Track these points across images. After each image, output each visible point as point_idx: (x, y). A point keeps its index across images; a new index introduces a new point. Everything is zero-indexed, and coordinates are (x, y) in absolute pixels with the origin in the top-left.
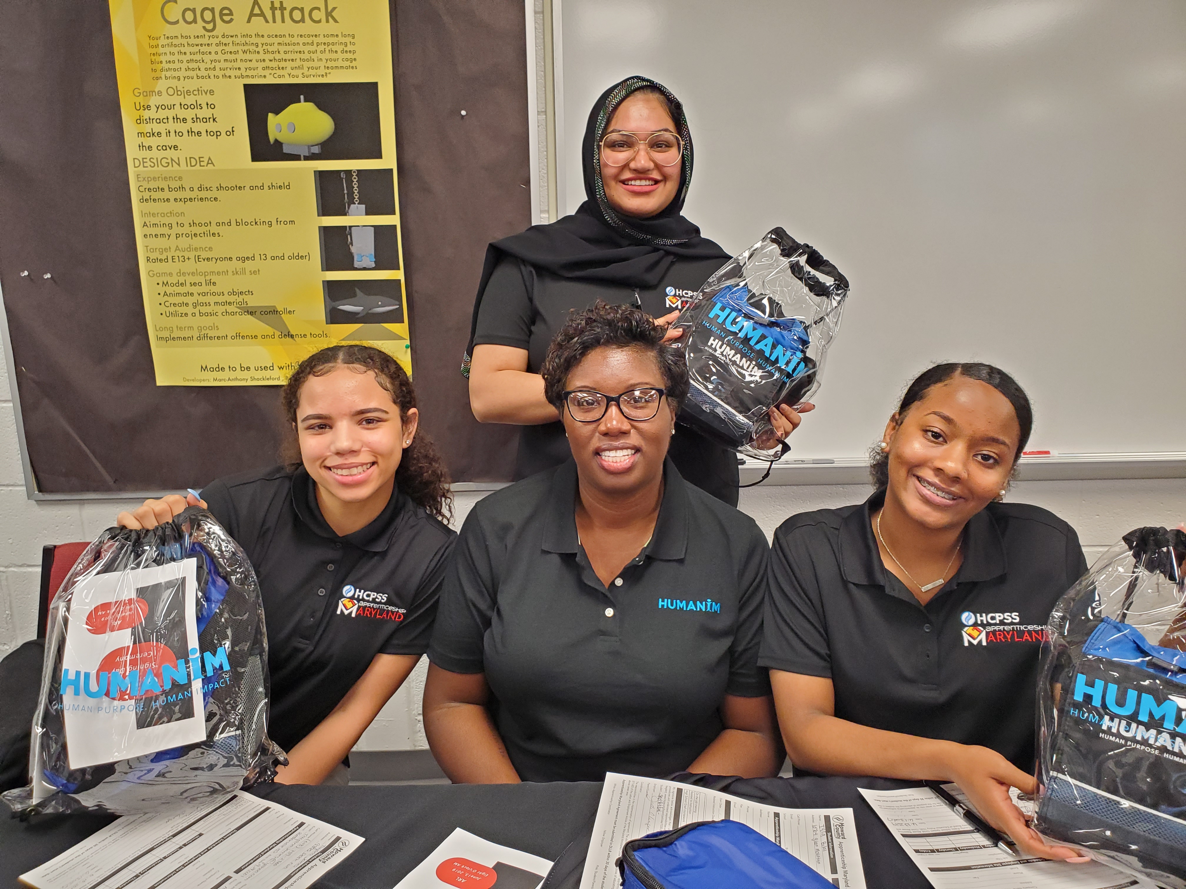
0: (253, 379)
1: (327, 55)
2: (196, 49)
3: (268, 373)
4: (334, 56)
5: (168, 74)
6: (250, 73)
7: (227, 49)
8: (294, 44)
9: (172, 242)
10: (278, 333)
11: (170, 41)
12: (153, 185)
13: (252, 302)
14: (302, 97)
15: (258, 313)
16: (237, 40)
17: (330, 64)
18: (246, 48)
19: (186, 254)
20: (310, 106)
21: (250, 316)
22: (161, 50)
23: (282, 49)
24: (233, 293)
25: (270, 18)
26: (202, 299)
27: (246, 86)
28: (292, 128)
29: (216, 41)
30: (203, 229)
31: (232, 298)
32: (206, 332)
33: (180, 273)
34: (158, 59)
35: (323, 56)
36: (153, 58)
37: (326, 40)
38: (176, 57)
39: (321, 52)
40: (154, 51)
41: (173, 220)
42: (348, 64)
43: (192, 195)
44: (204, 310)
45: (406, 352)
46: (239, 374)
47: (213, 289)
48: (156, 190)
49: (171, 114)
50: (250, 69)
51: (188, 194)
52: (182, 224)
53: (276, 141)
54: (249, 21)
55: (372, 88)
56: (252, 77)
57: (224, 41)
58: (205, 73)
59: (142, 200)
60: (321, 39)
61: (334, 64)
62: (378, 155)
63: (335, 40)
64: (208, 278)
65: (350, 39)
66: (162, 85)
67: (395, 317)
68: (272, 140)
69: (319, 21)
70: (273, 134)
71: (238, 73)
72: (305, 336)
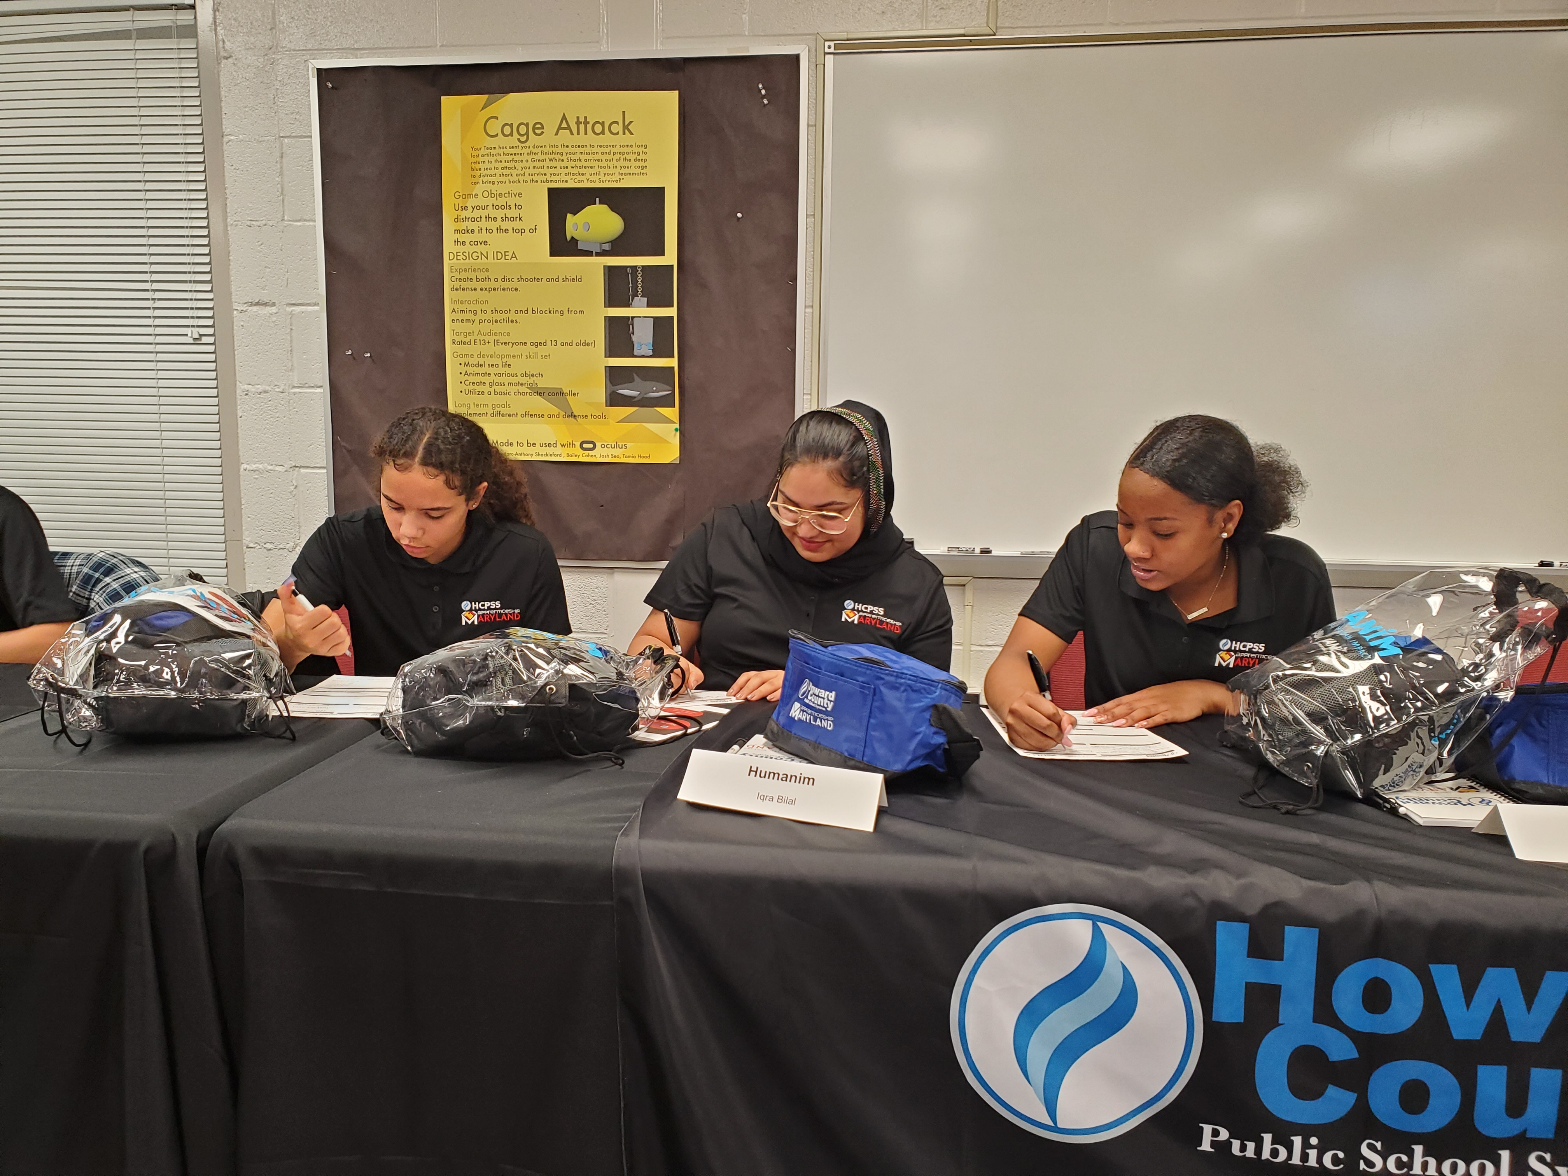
0: (538, 454)
1: (623, 163)
2: (510, 158)
3: (551, 450)
4: (627, 164)
5: (485, 179)
6: (554, 178)
7: (536, 157)
8: (594, 153)
9: (476, 327)
10: (563, 413)
11: (489, 151)
12: (464, 275)
13: (542, 383)
14: (597, 200)
15: (546, 394)
16: (545, 150)
17: (623, 171)
18: (552, 156)
19: (487, 338)
20: (605, 207)
21: (538, 396)
22: (481, 159)
23: (583, 157)
24: (525, 375)
25: (575, 131)
26: (498, 379)
27: (550, 190)
28: (587, 226)
29: (528, 151)
30: (504, 316)
31: (524, 380)
32: (499, 409)
33: (481, 356)
34: (477, 166)
35: (618, 164)
36: (473, 166)
37: (622, 150)
38: (492, 166)
39: (617, 160)
40: (474, 160)
41: (478, 307)
42: (639, 170)
43: (496, 285)
44: (499, 389)
45: (675, 435)
46: (526, 449)
47: (507, 370)
48: (465, 280)
49: (483, 213)
50: (554, 174)
51: (492, 284)
52: (485, 312)
53: (572, 238)
54: (557, 134)
55: (659, 193)
56: (556, 181)
57: (535, 150)
58: (517, 178)
59: (453, 289)
60: (617, 149)
61: (627, 171)
62: (661, 253)
63: (629, 149)
64: (504, 360)
65: (643, 149)
66: (478, 189)
67: (667, 402)
68: (569, 238)
69: (617, 133)
70: (570, 232)
71: (544, 178)
72: (586, 416)
